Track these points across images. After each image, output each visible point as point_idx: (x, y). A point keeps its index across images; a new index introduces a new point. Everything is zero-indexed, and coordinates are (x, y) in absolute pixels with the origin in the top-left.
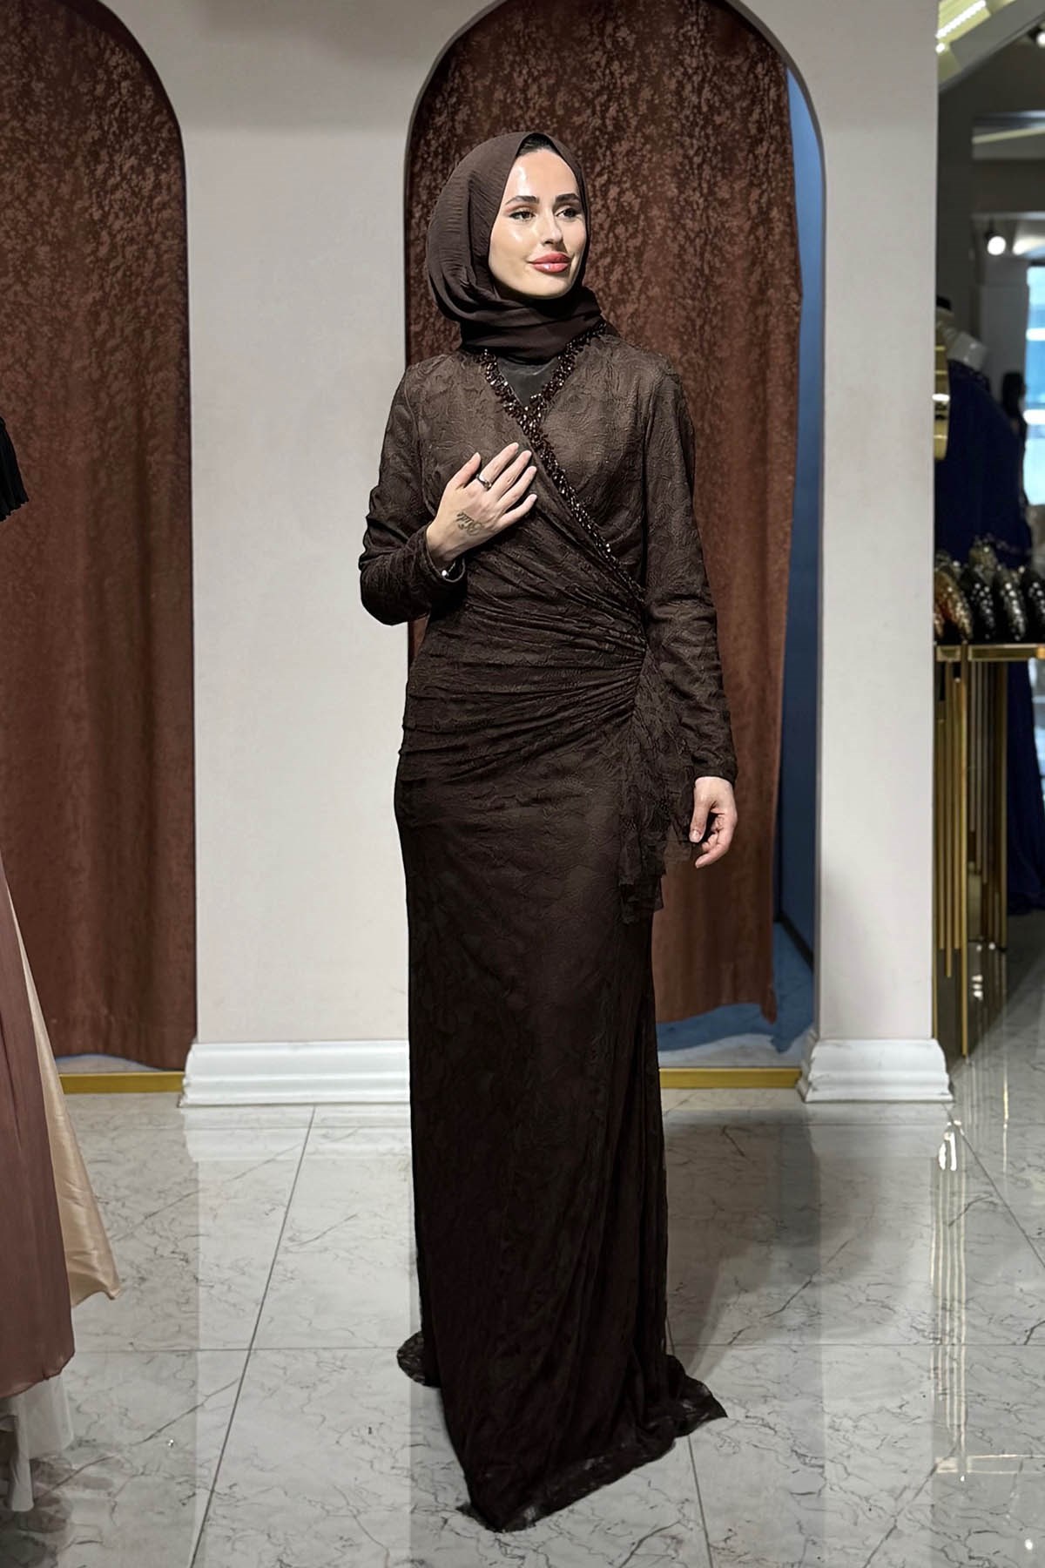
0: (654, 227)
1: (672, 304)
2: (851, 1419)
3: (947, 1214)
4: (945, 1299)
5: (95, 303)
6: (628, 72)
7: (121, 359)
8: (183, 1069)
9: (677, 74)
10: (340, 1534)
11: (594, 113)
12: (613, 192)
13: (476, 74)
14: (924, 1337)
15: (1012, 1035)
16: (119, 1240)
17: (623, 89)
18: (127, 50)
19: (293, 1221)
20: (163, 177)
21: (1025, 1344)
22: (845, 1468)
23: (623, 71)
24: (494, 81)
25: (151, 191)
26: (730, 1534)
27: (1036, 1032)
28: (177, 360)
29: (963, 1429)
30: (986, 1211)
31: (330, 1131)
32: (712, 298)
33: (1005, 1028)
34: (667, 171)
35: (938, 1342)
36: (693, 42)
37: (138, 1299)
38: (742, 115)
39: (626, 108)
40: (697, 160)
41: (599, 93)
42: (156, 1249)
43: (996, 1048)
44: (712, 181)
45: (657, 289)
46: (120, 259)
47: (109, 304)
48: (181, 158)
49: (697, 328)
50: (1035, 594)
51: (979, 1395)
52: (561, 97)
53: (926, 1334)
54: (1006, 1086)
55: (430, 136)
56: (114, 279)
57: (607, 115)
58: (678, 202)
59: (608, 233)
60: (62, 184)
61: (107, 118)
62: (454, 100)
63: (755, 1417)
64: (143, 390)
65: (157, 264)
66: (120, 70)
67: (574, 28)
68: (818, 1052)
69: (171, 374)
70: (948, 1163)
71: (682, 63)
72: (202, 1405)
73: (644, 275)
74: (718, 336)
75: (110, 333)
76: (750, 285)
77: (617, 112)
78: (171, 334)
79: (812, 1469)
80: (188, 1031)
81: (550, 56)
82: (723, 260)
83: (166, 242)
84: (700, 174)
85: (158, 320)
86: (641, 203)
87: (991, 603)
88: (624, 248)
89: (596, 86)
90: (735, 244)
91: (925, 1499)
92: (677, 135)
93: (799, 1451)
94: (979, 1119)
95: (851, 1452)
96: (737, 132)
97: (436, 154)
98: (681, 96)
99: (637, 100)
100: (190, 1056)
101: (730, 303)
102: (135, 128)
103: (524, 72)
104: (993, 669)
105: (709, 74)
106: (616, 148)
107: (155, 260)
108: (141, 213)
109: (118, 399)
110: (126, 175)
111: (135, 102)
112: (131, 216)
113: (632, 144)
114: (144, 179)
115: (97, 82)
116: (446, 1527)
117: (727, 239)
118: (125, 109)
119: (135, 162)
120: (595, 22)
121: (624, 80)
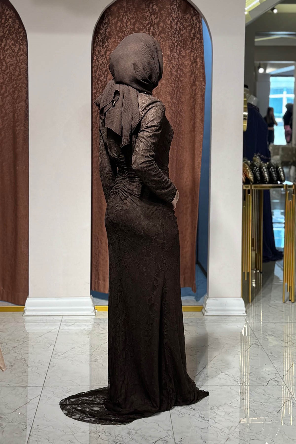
2: (216, 407)
3: (245, 348)
4: (243, 372)
5: (1, 83)
6: (156, 18)
7: (8, 99)
8: (24, 305)
9: (170, 19)
10: (69, 440)
11: (146, 30)
13: (112, 18)
14: (238, 383)
15: (263, 297)
16: (5, 354)
17: (155, 23)
18: (11, 10)
19: (56, 349)
20: (21, 47)
21: (267, 385)
22: (215, 421)
23: (155, 18)
24: (118, 21)
25: (18, 51)
26: (182, 440)
27: (270, 296)
28: (25, 100)
29: (248, 409)
30: (256, 347)
31: (67, 323)
32: (180, 84)
33: (261, 295)
34: (167, 47)
35: (242, 385)
36: (175, 10)
37: (11, 371)
38: (189, 31)
39: (155, 29)
40: (176, 44)
41: (148, 24)
42: (16, 357)
43: (259, 300)
44: (180, 50)
45: (164, 81)
46: (8, 70)
47: (5, 83)
48: (27, 41)
49: (175, 92)
50: (271, 170)
51: (253, 400)
52: (137, 25)
53: (238, 382)
54: (262, 311)
55: (99, 36)
56: (7, 76)
57: (150, 31)
58: (170, 56)
61: (5, 29)
62: (106, 26)
64: (15, 108)
65: (20, 71)
66: (9, 15)
67: (141, 6)
68: (208, 301)
69: (23, 104)
70: (245, 333)
71: (172, 16)
72: (29, 402)
74: (181, 95)
75: (5, 91)
76: (191, 80)
77: (153, 30)
78: (23, 92)
79: (205, 421)
80: (26, 294)
81: (134, 13)
82: (183, 73)
83: (22, 65)
84: (177, 48)
85: (20, 88)
87: (259, 173)
89: (147, 22)
90: (187, 68)
91: (237, 430)
92: (170, 37)
93: (201, 416)
94: (254, 320)
95: (217, 416)
96: (187, 36)
97: (101, 41)
98: (171, 25)
99: (159, 26)
100: (27, 301)
101: (185, 85)
102: (13, 32)
103: (126, 18)
104: (259, 191)
105: (179, 19)
107: (18, 71)
108: (15, 57)
109: (8, 111)
110: (10, 46)
111: (13, 25)
112: (12, 58)
114: (16, 47)
115: (3, 19)
116: (100, 437)
117: (184, 67)
118: (10, 27)
119: (13, 42)
120: (147, 4)
121: (155, 21)
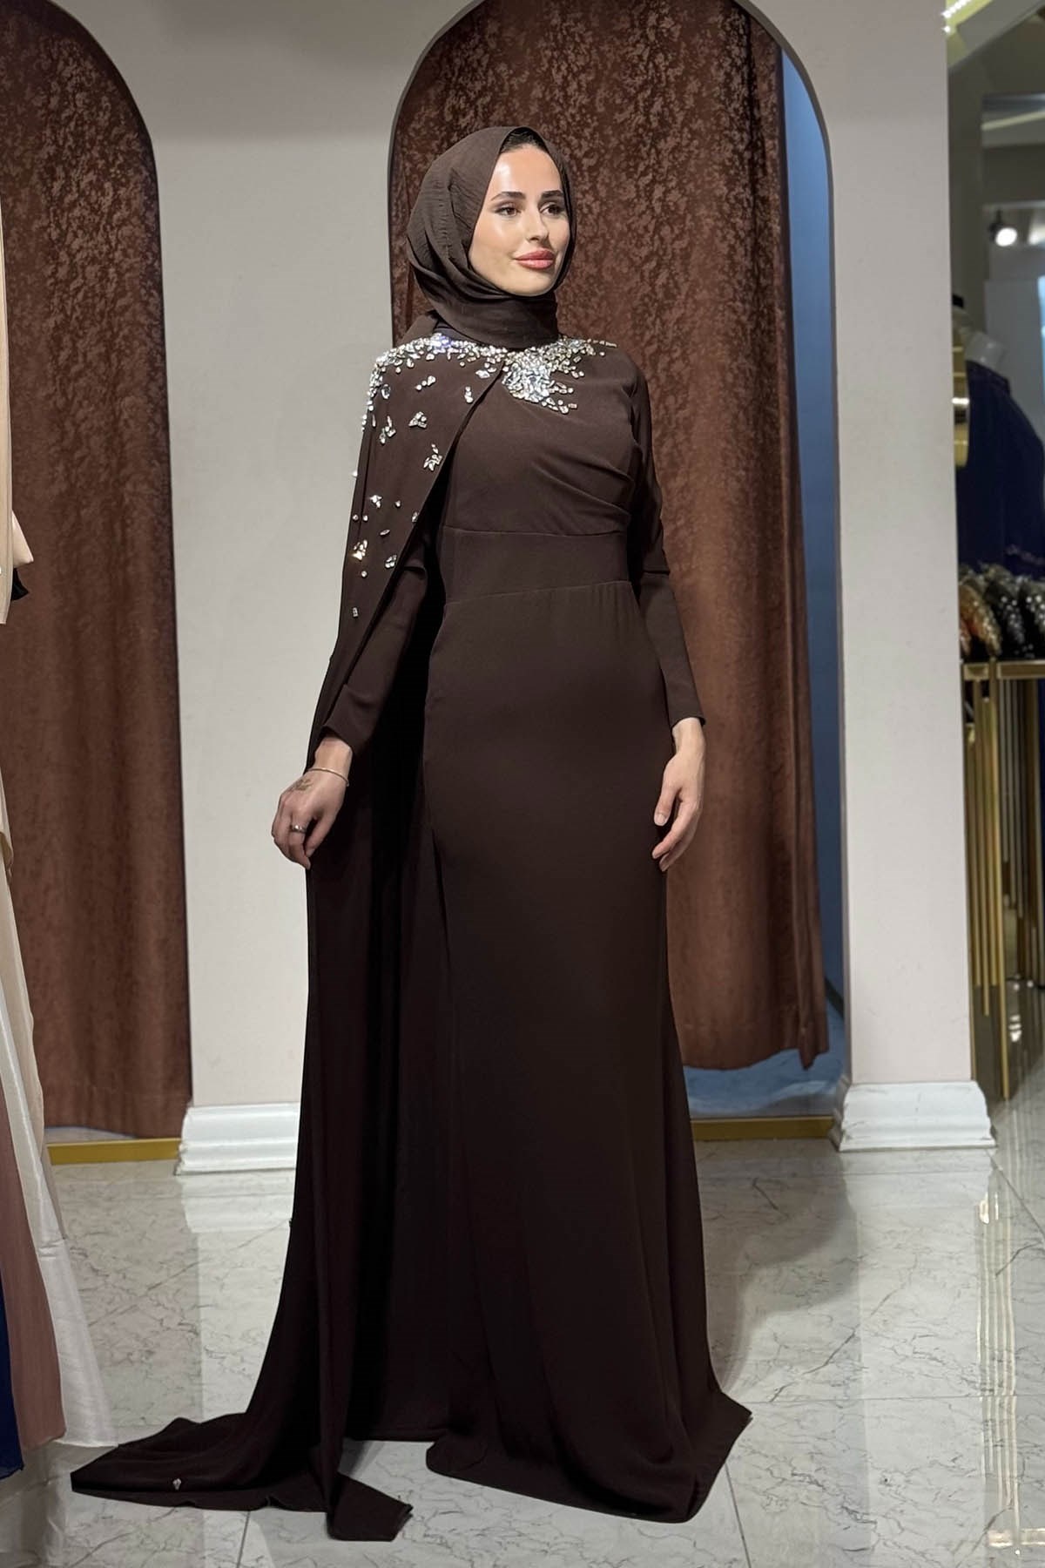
0: (702, 226)
1: (721, 308)
2: (902, 1473)
3: (993, 1261)
4: (993, 1349)
5: (57, 328)
6: (673, 65)
7: (85, 385)
8: (178, 1135)
11: (636, 109)
12: (658, 192)
14: (976, 1389)
17: (668, 83)
20: (122, 191)
22: (899, 1525)
23: (667, 63)
25: (110, 207)
28: (144, 385)
34: (716, 167)
35: (988, 1393)
37: (147, 1372)
39: (671, 103)
41: (642, 88)
45: (705, 292)
46: (79, 281)
47: (71, 328)
49: (749, 332)
52: (602, 93)
53: (975, 1385)
56: (75, 301)
57: (652, 111)
58: (727, 200)
59: (654, 236)
60: (18, 204)
61: (62, 132)
63: (801, 1475)
64: (112, 418)
65: (121, 282)
66: (74, 81)
67: (614, 21)
68: (851, 1098)
69: (139, 399)
73: (690, 279)
75: (72, 359)
77: (662, 107)
78: (137, 357)
79: (864, 1525)
85: (123, 343)
86: (688, 202)
88: (669, 251)
89: (639, 81)
93: (849, 1507)
95: (904, 1507)
99: (683, 94)
100: (187, 1120)
102: (92, 141)
106: (662, 145)
107: (116, 280)
108: (101, 231)
109: (84, 428)
110: (84, 192)
111: (91, 114)
112: (91, 235)
113: (678, 140)
114: (103, 195)
115: (51, 95)
118: (81, 122)
119: (94, 178)
120: (636, 14)
121: (668, 73)
